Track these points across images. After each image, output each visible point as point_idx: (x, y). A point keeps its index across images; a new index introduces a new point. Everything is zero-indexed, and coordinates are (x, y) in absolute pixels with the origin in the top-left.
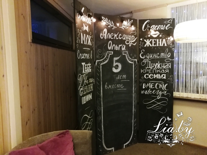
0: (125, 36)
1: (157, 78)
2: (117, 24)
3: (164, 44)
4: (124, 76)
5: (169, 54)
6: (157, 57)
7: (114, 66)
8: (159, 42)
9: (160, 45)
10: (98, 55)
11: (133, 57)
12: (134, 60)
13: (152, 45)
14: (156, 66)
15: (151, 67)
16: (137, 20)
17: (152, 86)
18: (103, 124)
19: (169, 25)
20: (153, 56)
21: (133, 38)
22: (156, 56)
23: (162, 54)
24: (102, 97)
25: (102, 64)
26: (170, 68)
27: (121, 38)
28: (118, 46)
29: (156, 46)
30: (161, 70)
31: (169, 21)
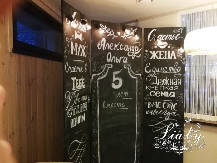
0: (127, 46)
1: (165, 96)
2: (118, 32)
3: (173, 57)
4: (126, 93)
5: (179, 68)
6: (164, 72)
7: (114, 81)
8: (167, 53)
9: (169, 58)
10: (94, 68)
11: (137, 71)
12: (138, 74)
13: (159, 57)
14: (163, 82)
15: (158, 83)
16: (141, 28)
17: (158, 105)
18: (100, 150)
19: (179, 34)
20: (160, 70)
21: (137, 49)
22: (163, 70)
23: (171, 68)
24: (98, 118)
25: (99, 79)
26: (180, 84)
27: (123, 49)
28: (119, 58)
29: (163, 58)
30: (169, 86)
31: (180, 29)
